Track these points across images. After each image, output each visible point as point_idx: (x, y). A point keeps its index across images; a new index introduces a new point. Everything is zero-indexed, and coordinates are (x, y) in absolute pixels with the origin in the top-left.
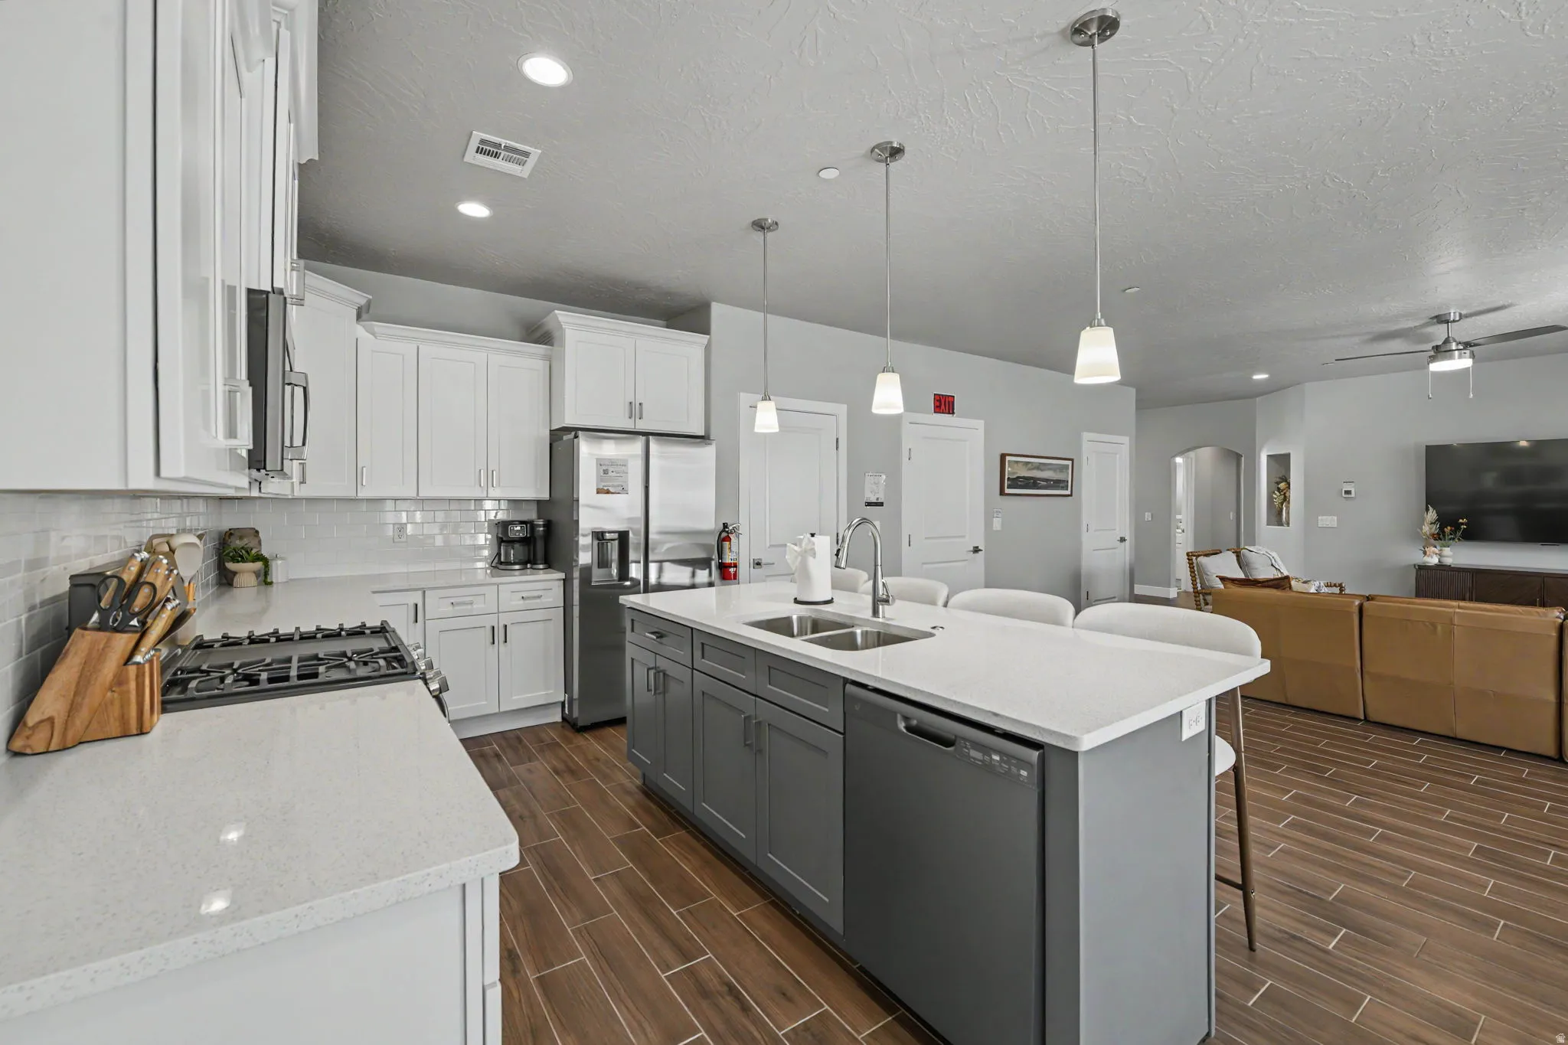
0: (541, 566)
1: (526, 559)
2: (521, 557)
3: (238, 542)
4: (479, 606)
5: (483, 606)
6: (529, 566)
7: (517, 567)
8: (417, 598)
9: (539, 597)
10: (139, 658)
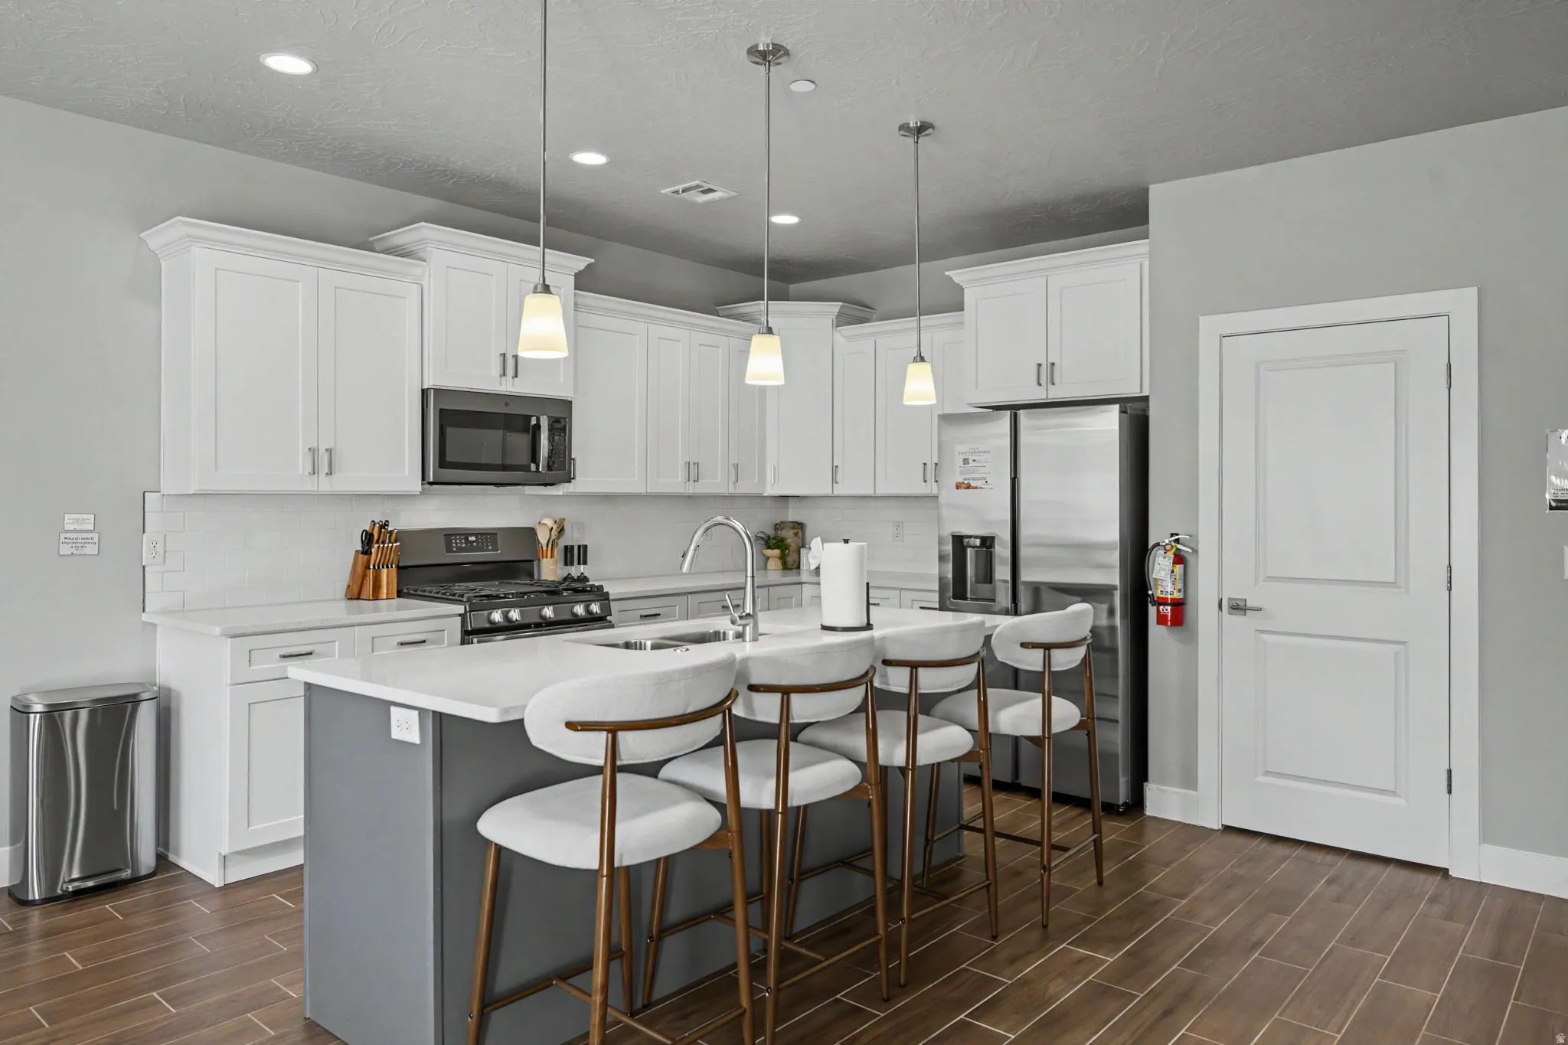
3: (778, 532)
10: (372, 567)
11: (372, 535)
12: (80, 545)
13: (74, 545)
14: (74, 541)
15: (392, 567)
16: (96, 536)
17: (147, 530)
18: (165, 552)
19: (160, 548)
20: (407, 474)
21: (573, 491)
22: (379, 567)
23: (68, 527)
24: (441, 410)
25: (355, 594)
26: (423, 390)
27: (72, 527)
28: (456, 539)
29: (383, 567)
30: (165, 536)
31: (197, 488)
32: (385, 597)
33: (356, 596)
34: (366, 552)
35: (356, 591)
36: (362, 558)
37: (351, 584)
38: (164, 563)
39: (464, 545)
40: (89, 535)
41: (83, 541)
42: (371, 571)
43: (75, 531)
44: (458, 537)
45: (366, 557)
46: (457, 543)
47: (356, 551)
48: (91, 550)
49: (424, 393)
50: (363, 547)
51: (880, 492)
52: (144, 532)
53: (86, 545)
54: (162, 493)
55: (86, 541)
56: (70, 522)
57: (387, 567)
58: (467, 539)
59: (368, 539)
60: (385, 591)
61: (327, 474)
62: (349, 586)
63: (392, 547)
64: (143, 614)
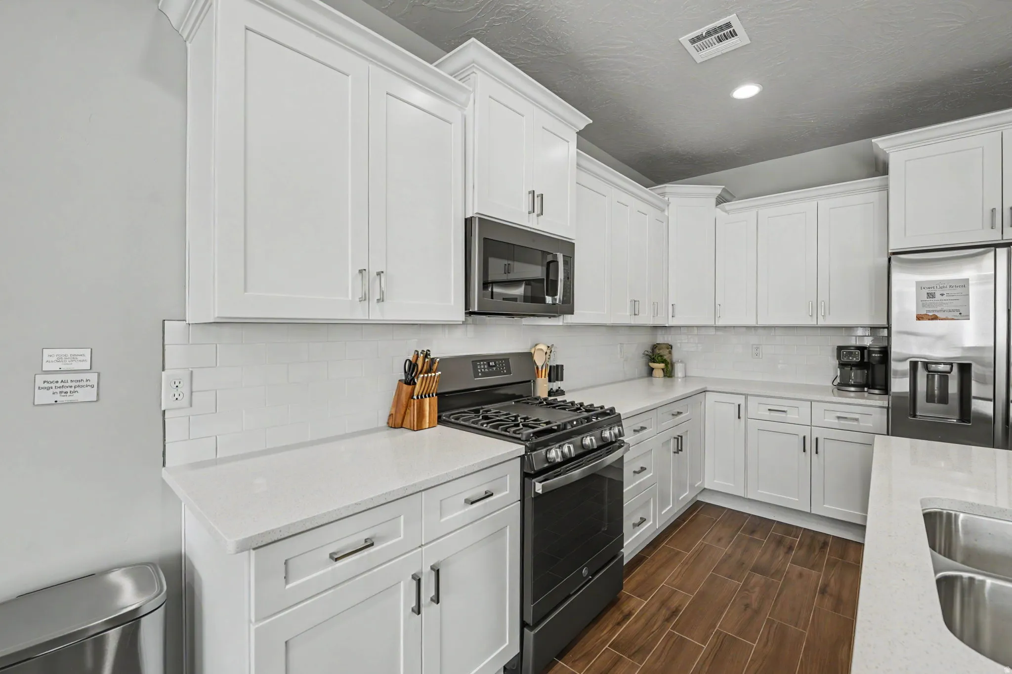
0: (877, 392)
1: (865, 383)
2: (860, 380)
3: (658, 351)
4: (792, 416)
5: (797, 417)
6: (866, 389)
7: (852, 389)
8: (741, 400)
9: (857, 420)
10: (415, 397)
11: (416, 365)
12: (68, 390)
13: (58, 390)
14: (58, 385)
15: (433, 396)
16: (93, 378)
17: (166, 367)
18: (192, 392)
19: (184, 388)
20: (452, 303)
21: (570, 322)
22: (422, 397)
23: (46, 367)
24: (485, 239)
25: (396, 422)
26: (466, 220)
27: (56, 367)
28: (480, 365)
29: (425, 397)
30: (192, 372)
31: (216, 316)
32: (427, 427)
33: (400, 426)
34: (410, 381)
35: (399, 421)
36: (406, 388)
37: (393, 412)
38: (191, 406)
39: (486, 370)
40: (84, 376)
41: (73, 384)
42: (415, 401)
43: (60, 371)
44: (482, 363)
45: (411, 387)
46: (481, 369)
47: (400, 380)
48: (87, 394)
49: (468, 222)
50: (406, 377)
51: (761, 322)
52: (163, 369)
53: (77, 389)
54: (187, 322)
55: (77, 384)
56: (51, 360)
57: (429, 396)
58: (489, 364)
59: (411, 369)
60: (427, 421)
61: (378, 300)
62: (391, 415)
63: (435, 376)
64: (164, 468)
